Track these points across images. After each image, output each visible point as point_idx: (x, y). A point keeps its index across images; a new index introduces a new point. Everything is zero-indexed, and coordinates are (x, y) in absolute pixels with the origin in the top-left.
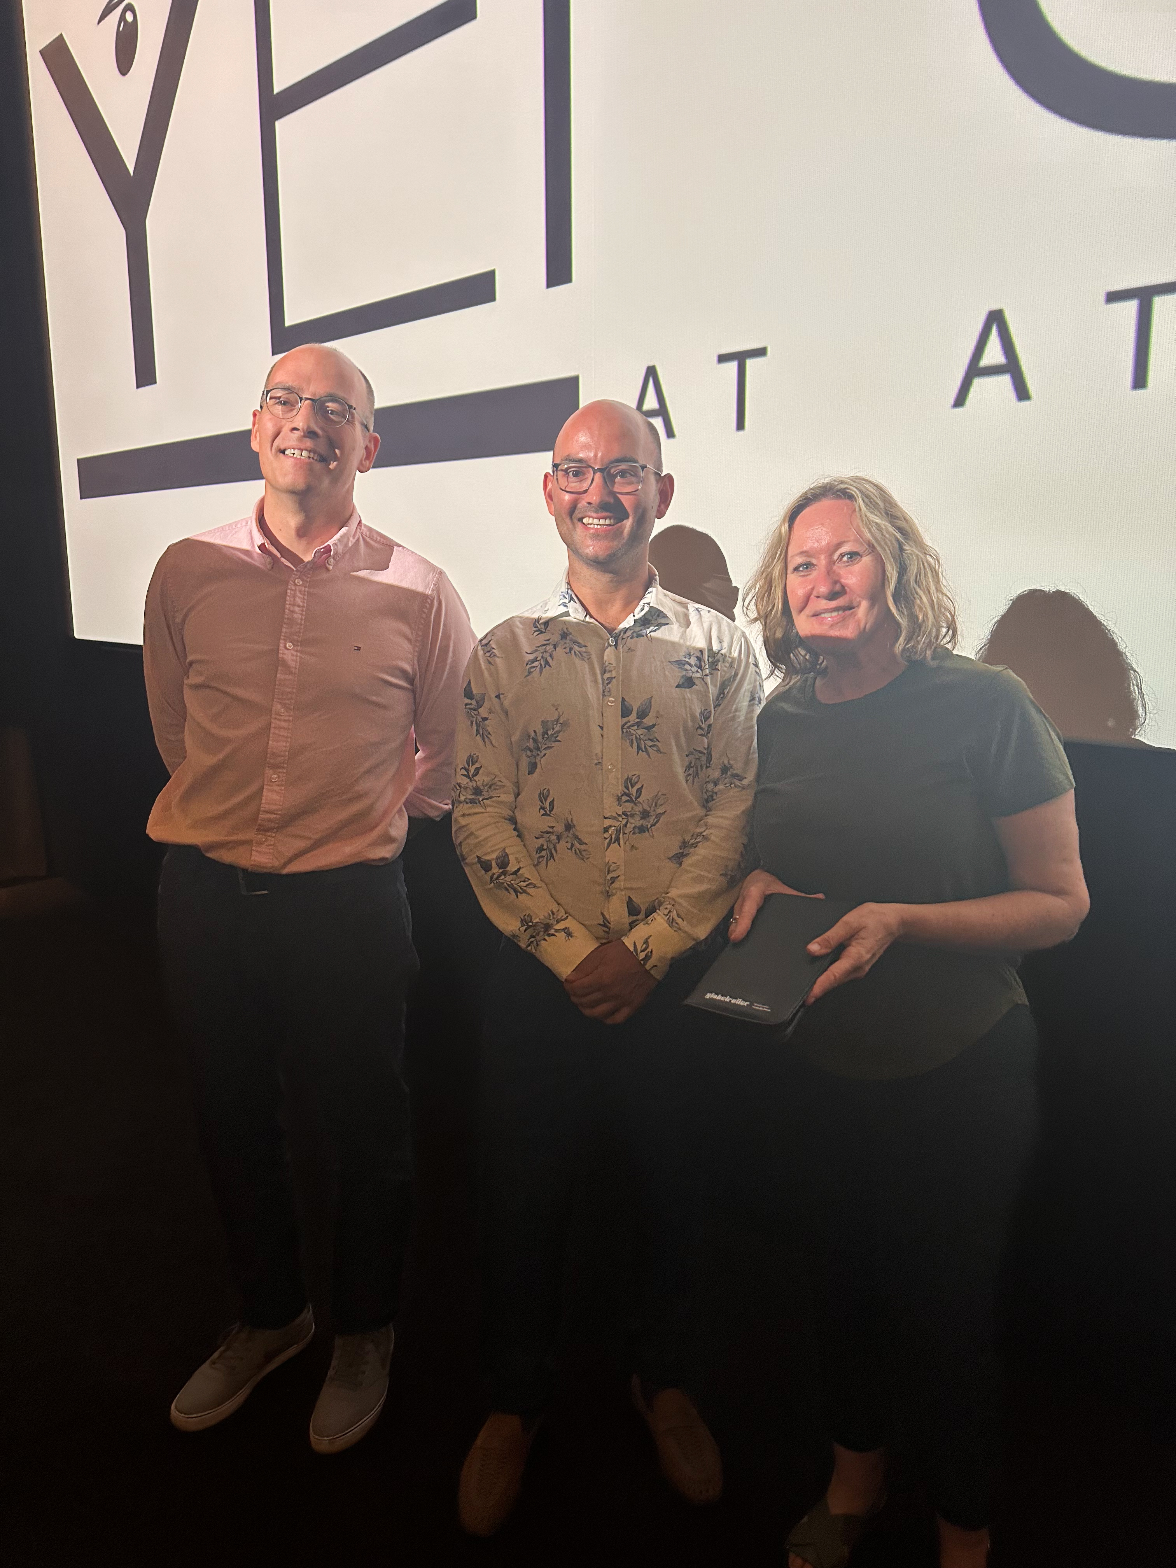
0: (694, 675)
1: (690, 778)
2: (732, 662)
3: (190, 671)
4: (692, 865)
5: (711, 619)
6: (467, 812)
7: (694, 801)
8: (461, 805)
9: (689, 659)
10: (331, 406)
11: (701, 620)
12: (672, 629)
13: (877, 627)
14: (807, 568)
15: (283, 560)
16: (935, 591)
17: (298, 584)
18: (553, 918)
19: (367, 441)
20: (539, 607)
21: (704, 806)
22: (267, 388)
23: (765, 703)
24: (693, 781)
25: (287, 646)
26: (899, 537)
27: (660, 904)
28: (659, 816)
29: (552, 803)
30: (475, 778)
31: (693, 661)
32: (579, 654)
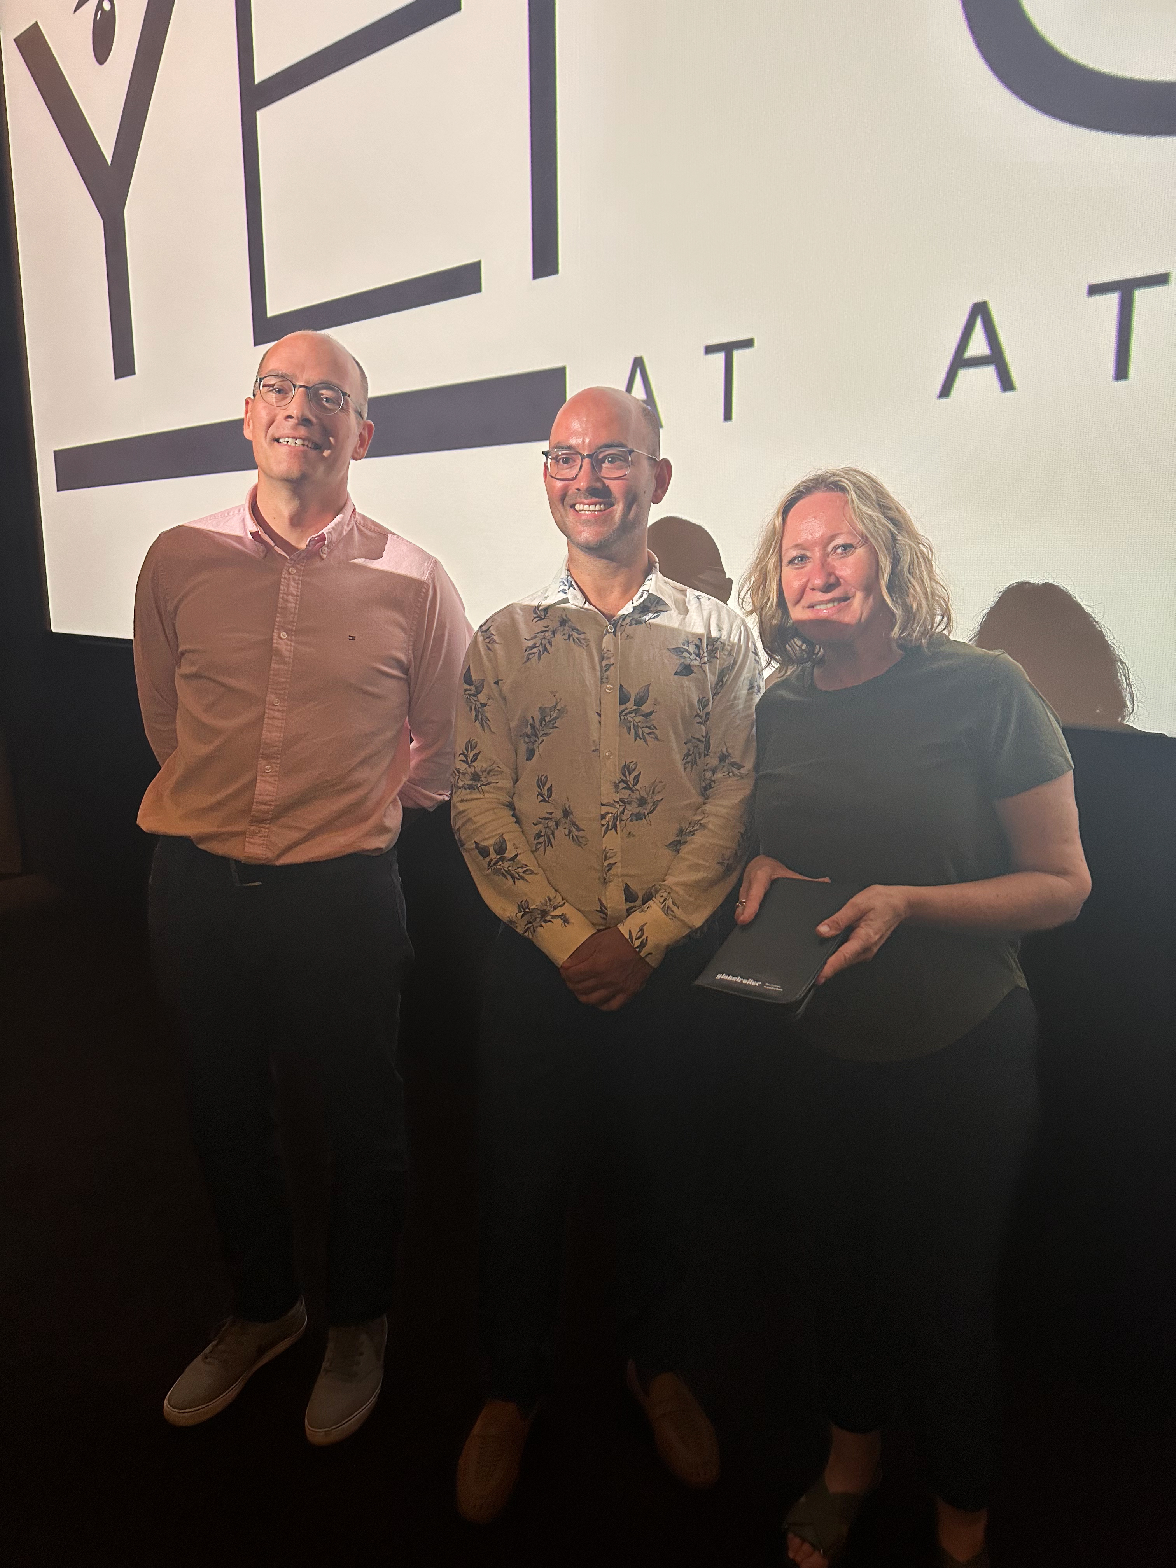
0: (692, 663)
1: (689, 766)
2: (731, 650)
3: (182, 660)
4: (688, 853)
5: (710, 607)
6: (465, 798)
7: (692, 789)
8: (460, 790)
9: (688, 646)
10: (326, 393)
11: (701, 607)
12: (671, 616)
13: (873, 616)
14: (802, 560)
15: (276, 548)
16: (928, 581)
17: (292, 573)
18: (550, 904)
19: (362, 430)
20: (539, 594)
21: (703, 795)
22: (260, 375)
23: (765, 691)
24: (692, 769)
25: (282, 635)
26: (892, 529)
27: (657, 892)
28: (656, 804)
29: (550, 790)
30: (473, 764)
31: (692, 649)
32: (577, 641)
